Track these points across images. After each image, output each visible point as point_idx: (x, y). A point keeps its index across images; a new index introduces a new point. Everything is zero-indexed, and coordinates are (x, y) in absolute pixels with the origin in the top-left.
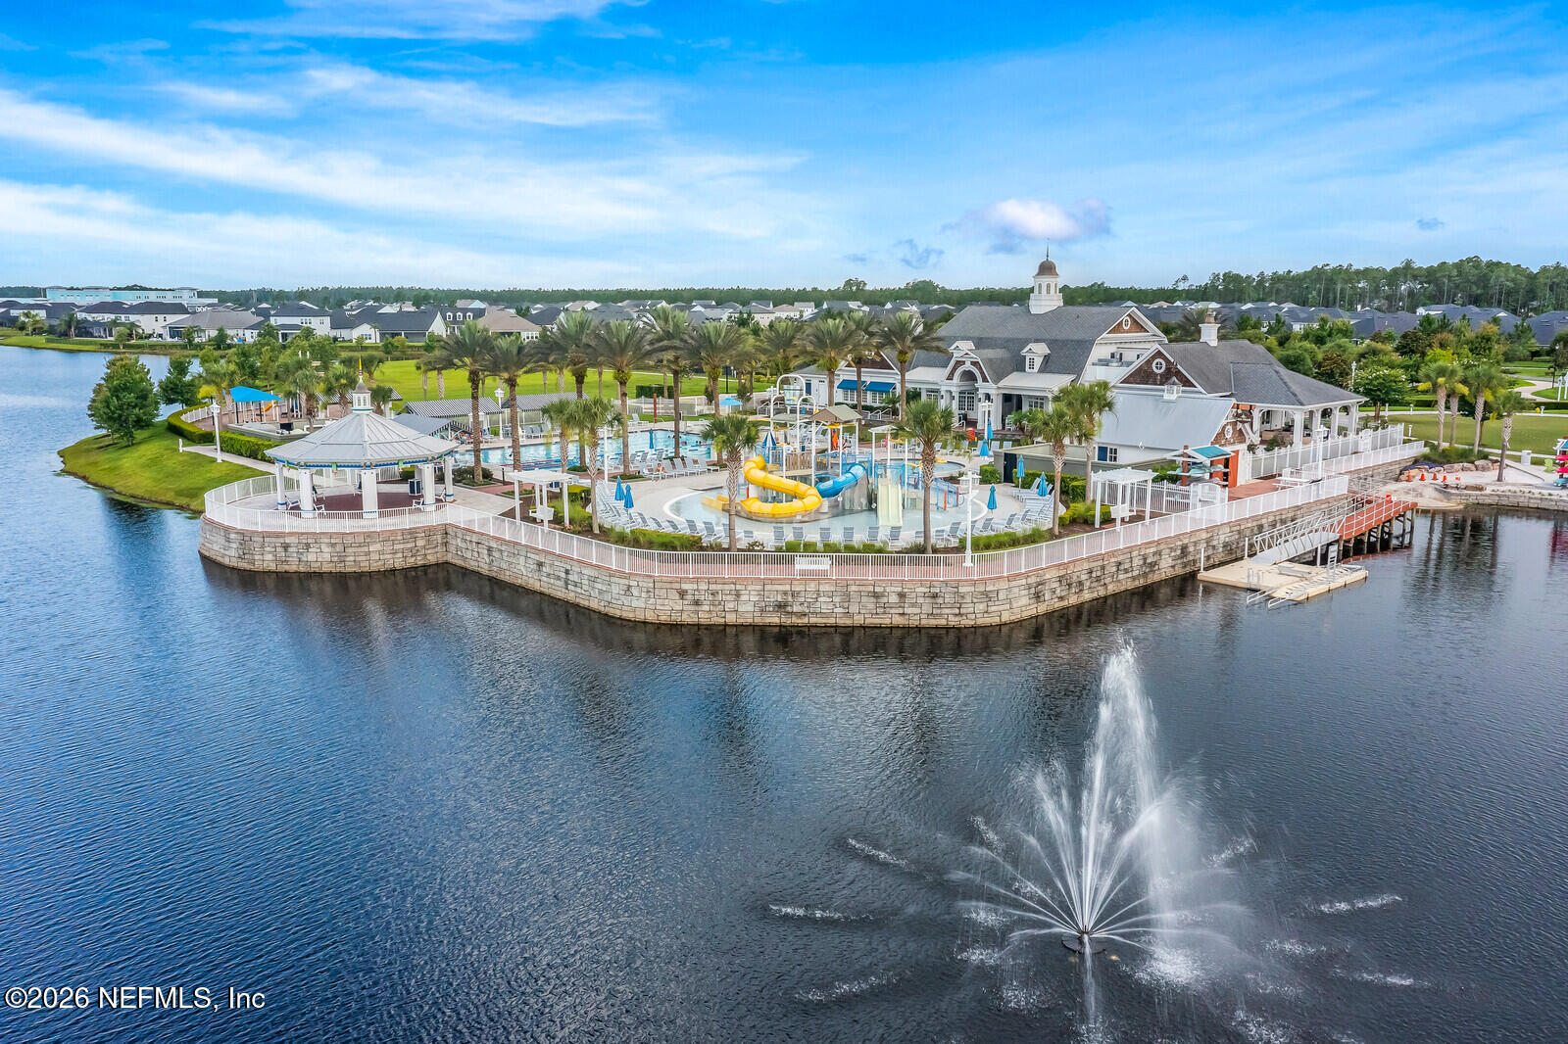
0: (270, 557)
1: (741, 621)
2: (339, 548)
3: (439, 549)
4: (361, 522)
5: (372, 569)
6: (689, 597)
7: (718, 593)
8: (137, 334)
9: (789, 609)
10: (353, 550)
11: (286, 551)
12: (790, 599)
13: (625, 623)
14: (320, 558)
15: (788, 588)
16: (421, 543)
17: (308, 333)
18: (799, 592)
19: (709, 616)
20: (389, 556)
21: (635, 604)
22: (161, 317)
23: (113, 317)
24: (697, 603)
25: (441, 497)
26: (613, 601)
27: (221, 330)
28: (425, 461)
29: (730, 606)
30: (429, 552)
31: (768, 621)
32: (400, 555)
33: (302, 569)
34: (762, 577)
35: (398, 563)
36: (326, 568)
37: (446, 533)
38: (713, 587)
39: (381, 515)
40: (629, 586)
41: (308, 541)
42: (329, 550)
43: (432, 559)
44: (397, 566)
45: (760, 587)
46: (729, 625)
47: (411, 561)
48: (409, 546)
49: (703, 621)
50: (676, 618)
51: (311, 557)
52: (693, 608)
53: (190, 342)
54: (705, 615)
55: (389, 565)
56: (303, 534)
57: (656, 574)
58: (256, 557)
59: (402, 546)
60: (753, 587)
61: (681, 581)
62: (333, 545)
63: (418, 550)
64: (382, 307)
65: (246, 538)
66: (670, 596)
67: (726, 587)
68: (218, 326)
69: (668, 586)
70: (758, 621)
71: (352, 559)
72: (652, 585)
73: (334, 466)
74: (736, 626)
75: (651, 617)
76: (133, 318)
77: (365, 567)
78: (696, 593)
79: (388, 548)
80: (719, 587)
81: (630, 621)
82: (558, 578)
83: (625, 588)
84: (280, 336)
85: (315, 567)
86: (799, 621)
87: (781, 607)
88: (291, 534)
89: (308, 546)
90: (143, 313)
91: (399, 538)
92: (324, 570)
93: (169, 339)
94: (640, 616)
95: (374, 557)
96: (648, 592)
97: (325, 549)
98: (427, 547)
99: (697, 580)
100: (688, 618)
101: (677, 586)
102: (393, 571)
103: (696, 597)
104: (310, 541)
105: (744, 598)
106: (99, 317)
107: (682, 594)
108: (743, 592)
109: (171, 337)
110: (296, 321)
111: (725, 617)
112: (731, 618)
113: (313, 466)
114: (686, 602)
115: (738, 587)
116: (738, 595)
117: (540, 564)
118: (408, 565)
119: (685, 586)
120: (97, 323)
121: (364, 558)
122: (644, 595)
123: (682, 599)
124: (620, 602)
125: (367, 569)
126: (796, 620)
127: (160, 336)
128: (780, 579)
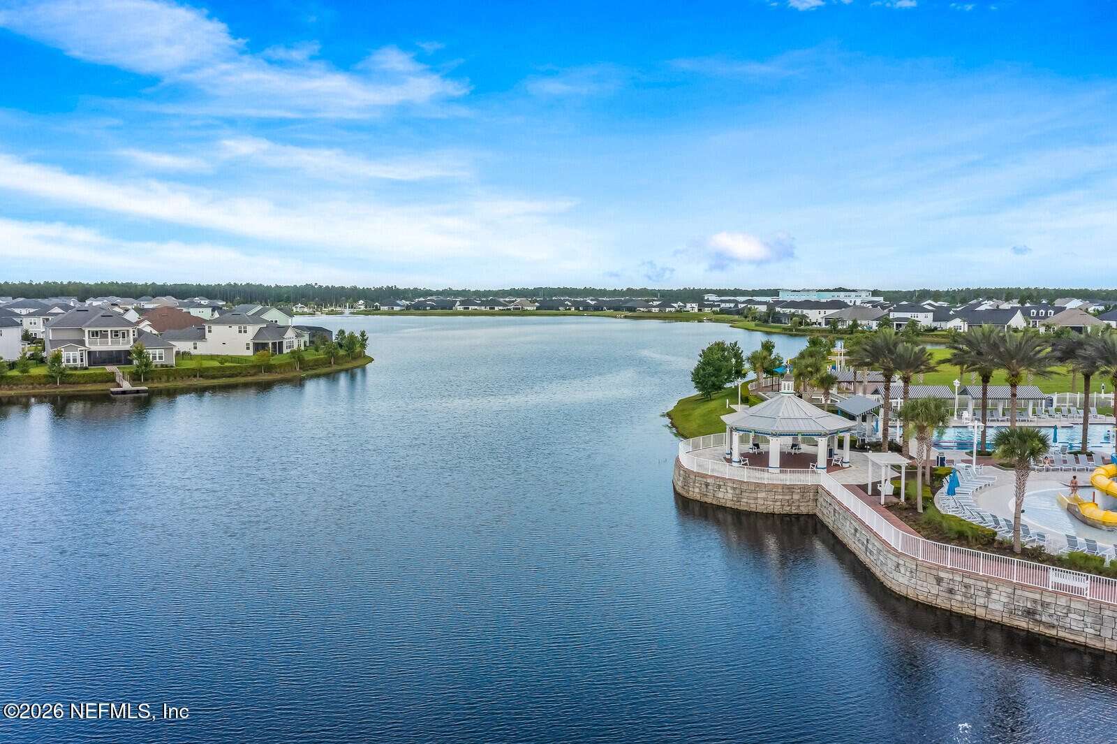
0: (697, 490)
1: (989, 617)
2: (738, 492)
3: (810, 503)
4: (766, 475)
5: (758, 511)
6: (944, 584)
7: (970, 587)
8: (806, 322)
9: (1038, 617)
10: (747, 494)
11: (707, 487)
12: (1039, 608)
13: (893, 593)
14: (726, 497)
15: (1037, 597)
16: (796, 497)
17: (914, 324)
18: (1048, 604)
19: (962, 606)
20: (771, 503)
21: (901, 580)
22: (822, 311)
23: (793, 310)
24: (951, 591)
25: (839, 463)
26: (888, 574)
27: (855, 321)
28: (820, 435)
29: (980, 601)
30: (802, 504)
31: (1016, 623)
32: (779, 503)
33: (714, 503)
34: (1015, 581)
35: (777, 509)
36: (729, 504)
37: (817, 492)
38: (966, 580)
39: (781, 472)
40: (898, 564)
41: (721, 482)
42: (732, 492)
43: (804, 510)
44: (776, 511)
45: (1010, 590)
46: (977, 618)
47: (787, 509)
48: (787, 497)
49: (955, 609)
50: (931, 600)
51: (720, 495)
52: (947, 595)
53: (835, 328)
54: (957, 604)
55: (770, 510)
56: (718, 477)
57: (920, 559)
58: (691, 489)
59: (781, 497)
60: (1004, 589)
61: (939, 568)
62: (734, 489)
63: (793, 502)
64: (980, 304)
65: (687, 475)
66: (928, 580)
67: (979, 583)
68: (854, 318)
69: (928, 571)
70: (1006, 621)
71: (745, 500)
72: (914, 567)
73: (753, 432)
74: (985, 621)
75: (911, 595)
76: (805, 312)
77: (753, 508)
78: (951, 582)
79: (771, 496)
80: (972, 582)
81: (896, 593)
82: (863, 544)
83: (895, 564)
84: (895, 325)
85: (722, 502)
86: (1047, 631)
87: (1030, 613)
88: (711, 476)
89: (719, 487)
90: (811, 308)
91: (779, 490)
92: (728, 505)
93: (824, 326)
94: (904, 592)
95: (761, 502)
96: (912, 572)
97: (730, 491)
98: (801, 501)
99: (953, 571)
100: (942, 603)
101: (934, 572)
102: (773, 514)
103: (951, 586)
104: (721, 483)
105: (994, 596)
106: (788, 311)
107: (939, 580)
108: (994, 591)
109: (826, 325)
110: (908, 315)
111: (975, 610)
112: (980, 613)
113: (741, 430)
114: (941, 589)
115: (990, 586)
116: (989, 592)
117: (856, 530)
118: (785, 512)
119: (942, 575)
120: (785, 314)
121: (753, 501)
122: (908, 574)
123: (939, 585)
124: (891, 575)
125: (754, 510)
126: (1043, 630)
127: (820, 324)
128: (1031, 587)
